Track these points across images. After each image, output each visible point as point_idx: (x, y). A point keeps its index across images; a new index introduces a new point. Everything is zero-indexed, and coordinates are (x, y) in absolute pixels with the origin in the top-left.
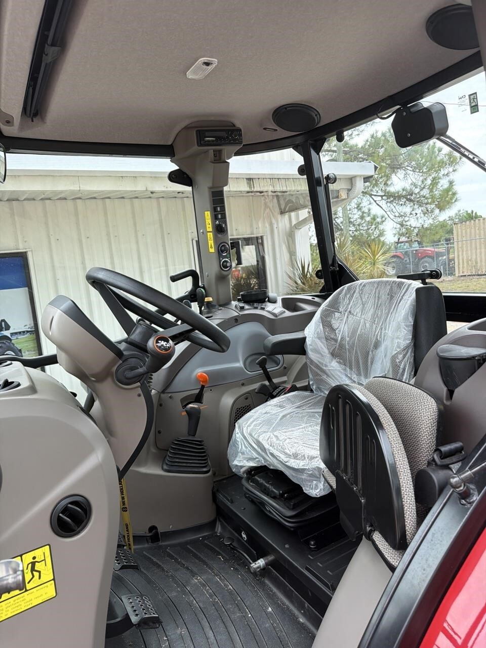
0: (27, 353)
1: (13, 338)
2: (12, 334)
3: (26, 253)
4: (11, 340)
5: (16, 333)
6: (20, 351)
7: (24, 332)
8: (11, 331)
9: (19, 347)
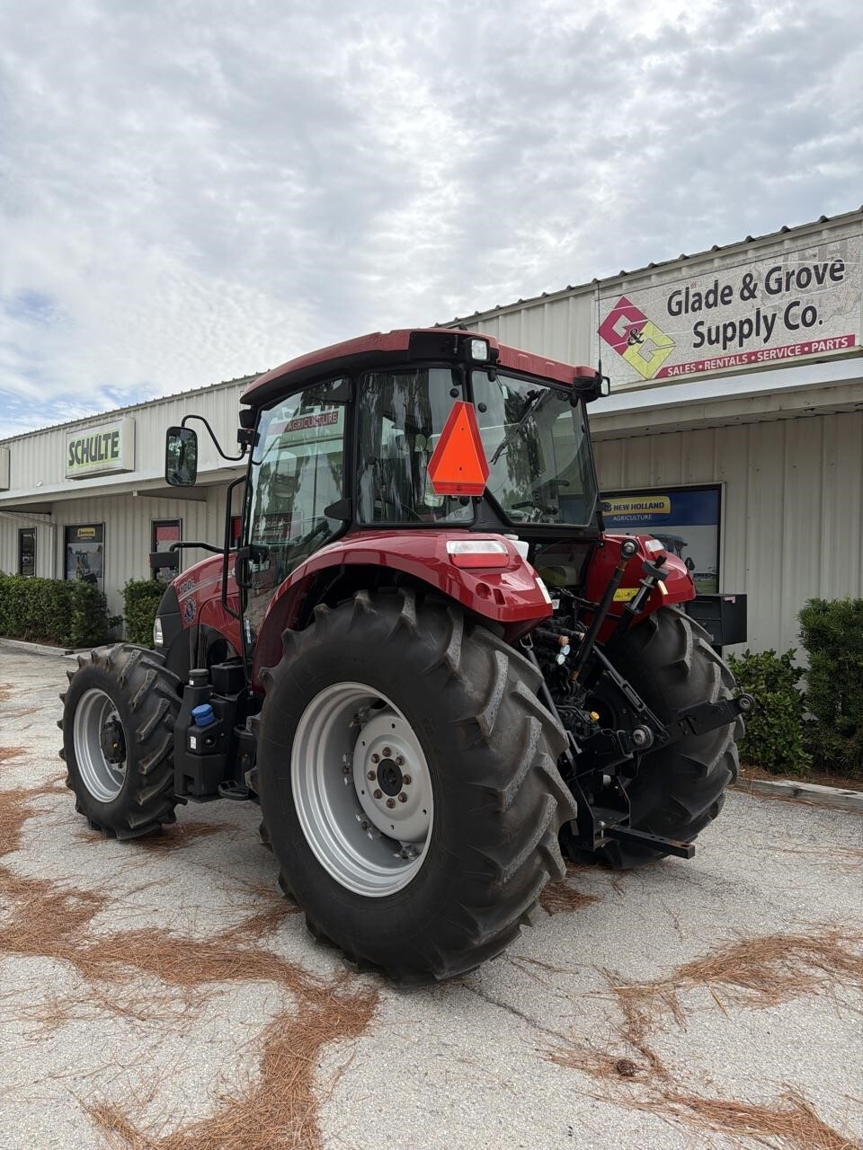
1: (696, 579)
2: (695, 575)
3: (719, 485)
5: (699, 575)
7: (707, 574)
8: (695, 571)
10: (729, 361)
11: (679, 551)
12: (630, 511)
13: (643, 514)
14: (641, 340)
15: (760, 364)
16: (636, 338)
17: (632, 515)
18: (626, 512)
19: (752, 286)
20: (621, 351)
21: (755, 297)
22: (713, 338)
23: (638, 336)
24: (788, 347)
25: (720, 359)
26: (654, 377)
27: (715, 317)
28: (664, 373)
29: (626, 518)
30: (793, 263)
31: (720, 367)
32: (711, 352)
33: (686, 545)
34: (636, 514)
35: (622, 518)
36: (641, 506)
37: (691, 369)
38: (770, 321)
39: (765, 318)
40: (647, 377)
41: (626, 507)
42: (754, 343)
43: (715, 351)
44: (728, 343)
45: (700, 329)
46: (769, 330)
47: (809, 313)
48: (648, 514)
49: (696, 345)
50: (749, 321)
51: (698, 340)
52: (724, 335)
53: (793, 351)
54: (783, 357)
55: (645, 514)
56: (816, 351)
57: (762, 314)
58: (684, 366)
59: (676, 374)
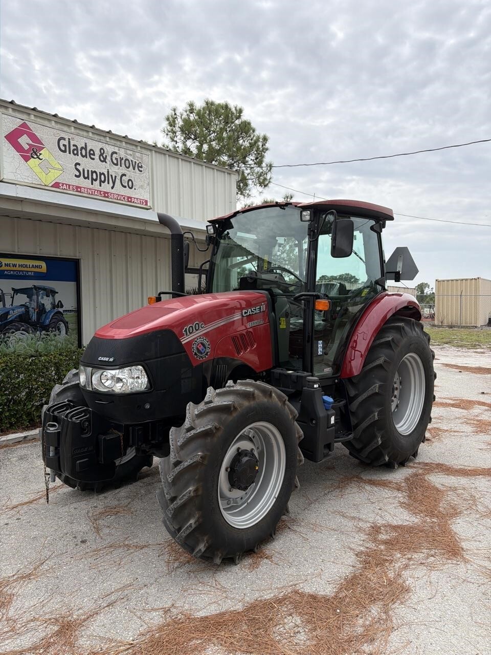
0: (71, 325)
1: (64, 313)
2: (64, 311)
3: (78, 260)
4: (63, 315)
5: (66, 311)
6: (67, 323)
7: (71, 310)
8: (64, 309)
9: (67, 319)
10: (94, 192)
11: (53, 296)
12: (17, 268)
13: (27, 271)
14: (41, 157)
15: (110, 200)
16: (37, 155)
17: (20, 271)
18: (14, 269)
19: (104, 155)
20: (26, 159)
21: (106, 162)
22: (86, 176)
23: (38, 154)
24: (122, 196)
25: (90, 189)
26: (50, 185)
27: (87, 164)
28: (56, 185)
29: (15, 273)
30: (122, 153)
31: (90, 194)
32: (85, 183)
33: (57, 293)
34: (23, 271)
35: (12, 272)
36: (26, 266)
37: (73, 189)
38: (114, 179)
39: (111, 176)
40: (46, 184)
41: (14, 265)
42: (106, 187)
43: (86, 183)
44: (94, 182)
45: (78, 167)
46: (114, 183)
47: (130, 183)
48: (31, 272)
49: (76, 176)
50: (103, 174)
51: (78, 174)
52: (92, 176)
53: (124, 198)
54: (120, 200)
55: (29, 271)
56: (134, 202)
57: (110, 174)
58: (69, 185)
59: (65, 189)
